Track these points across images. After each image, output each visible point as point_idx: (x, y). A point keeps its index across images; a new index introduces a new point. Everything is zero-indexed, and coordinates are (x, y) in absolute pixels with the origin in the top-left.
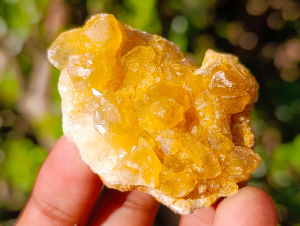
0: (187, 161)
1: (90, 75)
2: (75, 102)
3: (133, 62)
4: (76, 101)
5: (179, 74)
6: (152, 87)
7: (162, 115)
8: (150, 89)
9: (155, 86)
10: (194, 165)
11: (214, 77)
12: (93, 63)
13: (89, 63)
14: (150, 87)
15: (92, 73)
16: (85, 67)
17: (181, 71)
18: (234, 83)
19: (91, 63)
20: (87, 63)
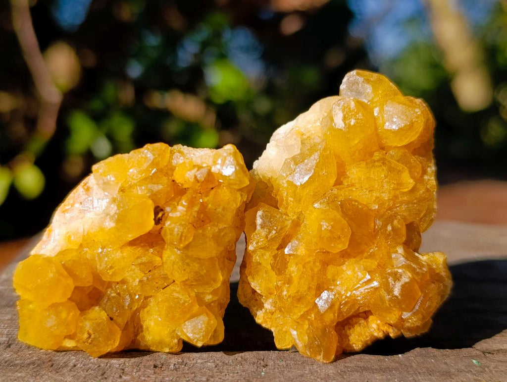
0: (288, 276)
1: (338, 128)
2: (309, 126)
3: (383, 170)
4: (311, 127)
5: (389, 228)
6: (356, 203)
7: (325, 227)
8: (353, 203)
9: (360, 207)
10: (286, 285)
11: (400, 271)
12: (353, 126)
13: (351, 121)
14: (356, 201)
15: (341, 130)
16: (345, 119)
17: (394, 229)
18: (401, 297)
19: (352, 123)
20: (350, 119)
